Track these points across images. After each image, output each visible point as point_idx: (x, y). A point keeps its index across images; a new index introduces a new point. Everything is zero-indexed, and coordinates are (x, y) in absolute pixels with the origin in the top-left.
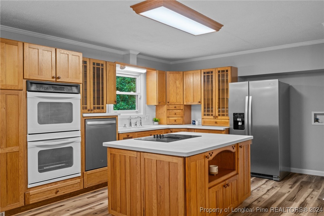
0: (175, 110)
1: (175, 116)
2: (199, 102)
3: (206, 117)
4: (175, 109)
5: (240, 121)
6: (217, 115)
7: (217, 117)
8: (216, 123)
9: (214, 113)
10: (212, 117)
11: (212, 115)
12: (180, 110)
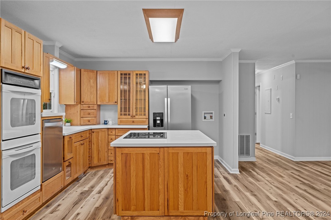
0: (89, 110)
1: (89, 116)
2: (116, 102)
3: (123, 117)
4: (89, 108)
5: (158, 120)
6: (134, 114)
7: (134, 116)
8: (133, 122)
9: (131, 113)
10: (129, 117)
11: (129, 115)
12: (94, 110)
